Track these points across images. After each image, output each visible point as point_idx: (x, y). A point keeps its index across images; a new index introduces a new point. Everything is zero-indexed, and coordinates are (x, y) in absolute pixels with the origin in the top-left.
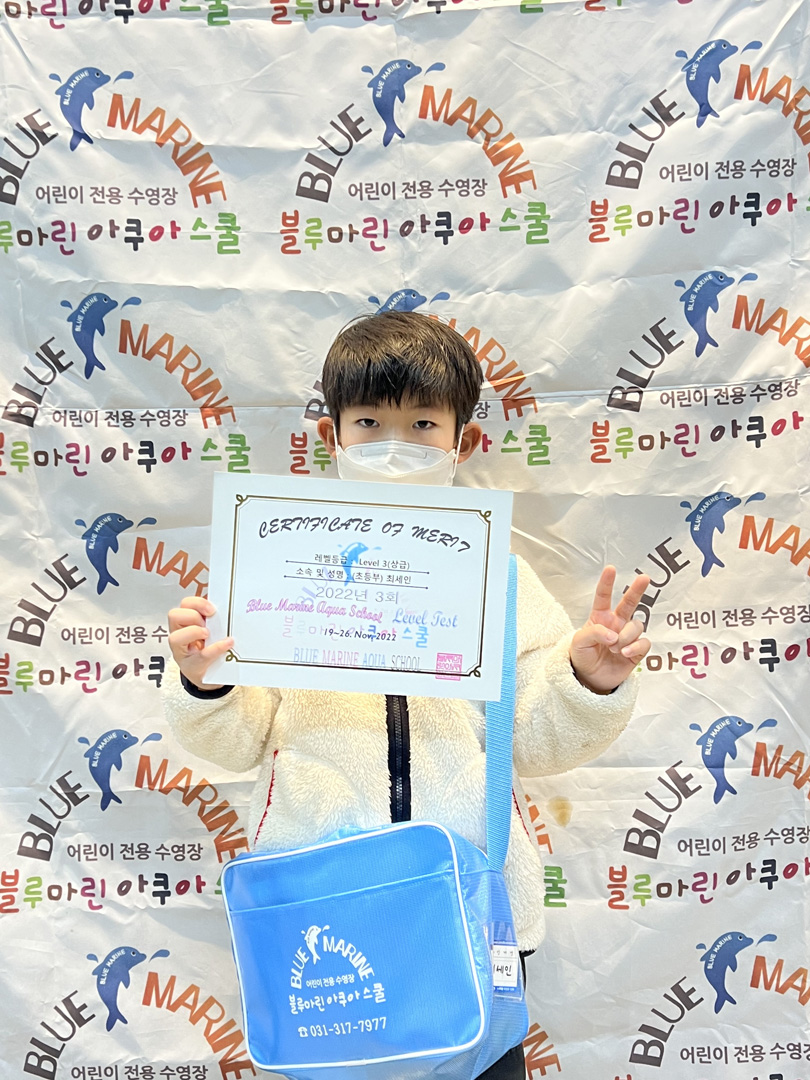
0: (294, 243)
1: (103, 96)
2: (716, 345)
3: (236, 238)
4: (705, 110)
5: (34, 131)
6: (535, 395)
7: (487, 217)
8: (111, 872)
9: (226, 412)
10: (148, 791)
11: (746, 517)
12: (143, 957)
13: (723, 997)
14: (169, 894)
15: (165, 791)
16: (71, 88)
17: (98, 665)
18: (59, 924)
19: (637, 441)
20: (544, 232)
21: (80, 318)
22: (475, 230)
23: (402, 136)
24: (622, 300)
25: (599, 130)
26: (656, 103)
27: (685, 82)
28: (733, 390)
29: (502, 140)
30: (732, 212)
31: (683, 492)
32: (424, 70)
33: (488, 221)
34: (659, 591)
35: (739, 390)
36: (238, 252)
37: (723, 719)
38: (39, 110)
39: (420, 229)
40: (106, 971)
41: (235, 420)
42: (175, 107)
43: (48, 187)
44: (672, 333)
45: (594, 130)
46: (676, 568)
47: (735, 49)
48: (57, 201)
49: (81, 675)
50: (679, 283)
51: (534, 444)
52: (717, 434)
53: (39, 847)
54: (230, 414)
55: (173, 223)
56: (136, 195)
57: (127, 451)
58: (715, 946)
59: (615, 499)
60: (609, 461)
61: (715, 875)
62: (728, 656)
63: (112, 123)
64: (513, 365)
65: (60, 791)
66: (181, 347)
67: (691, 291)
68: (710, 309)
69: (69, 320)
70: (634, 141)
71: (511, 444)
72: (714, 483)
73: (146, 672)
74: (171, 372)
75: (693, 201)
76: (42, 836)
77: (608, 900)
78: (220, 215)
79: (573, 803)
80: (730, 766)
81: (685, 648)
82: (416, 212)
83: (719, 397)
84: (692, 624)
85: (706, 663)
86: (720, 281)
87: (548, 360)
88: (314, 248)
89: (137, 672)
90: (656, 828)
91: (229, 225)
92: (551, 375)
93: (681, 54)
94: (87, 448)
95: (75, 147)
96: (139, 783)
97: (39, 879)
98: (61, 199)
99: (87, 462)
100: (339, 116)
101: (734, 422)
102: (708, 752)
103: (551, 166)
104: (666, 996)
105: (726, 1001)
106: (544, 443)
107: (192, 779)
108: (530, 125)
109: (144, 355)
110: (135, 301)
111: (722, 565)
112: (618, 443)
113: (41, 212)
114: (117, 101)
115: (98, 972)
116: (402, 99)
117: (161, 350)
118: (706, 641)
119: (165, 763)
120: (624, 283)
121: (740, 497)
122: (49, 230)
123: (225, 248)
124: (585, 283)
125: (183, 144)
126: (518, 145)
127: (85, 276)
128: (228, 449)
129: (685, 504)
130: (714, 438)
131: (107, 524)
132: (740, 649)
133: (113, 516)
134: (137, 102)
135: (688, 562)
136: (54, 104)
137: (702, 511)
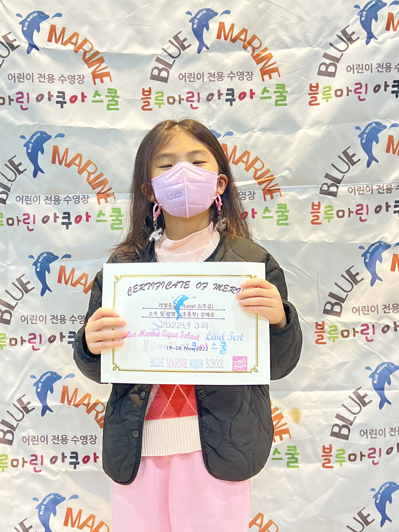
0: (149, 105)
1: (45, 26)
2: (378, 162)
3: (117, 102)
4: (370, 36)
5: (7, 43)
6: (280, 188)
7: (253, 92)
8: (45, 451)
9: (111, 196)
10: (68, 405)
11: (394, 255)
12: (64, 499)
13: (385, 518)
14: (78, 463)
15: (77, 406)
16: (28, 21)
17: (40, 335)
18: (17, 481)
19: (335, 213)
20: (285, 100)
21: (31, 145)
22: (247, 98)
23: (208, 48)
24: (326, 137)
25: (314, 46)
26: (344, 32)
27: (359, 21)
28: (387, 186)
29: (262, 51)
30: (385, 90)
31: (359, 241)
32: (219, 14)
33: (254, 94)
34: (347, 295)
35: (390, 186)
36: (118, 109)
37: (383, 364)
38: (10, 33)
39: (217, 97)
40: (43, 507)
41: (115, 201)
42: (84, 32)
43: (15, 74)
44: (354, 155)
45: (310, 46)
46: (356, 282)
47: (385, 4)
48: (19, 81)
49: (31, 341)
50: (358, 128)
51: (280, 214)
52: (378, 210)
53: (6, 438)
54: (113, 197)
55: (83, 94)
56: (62, 79)
57: (56, 217)
58: (380, 490)
59: (324, 244)
60: (320, 223)
61: (380, 449)
62: (385, 329)
63: (50, 40)
64: (268, 171)
65: (18, 406)
66: (87, 161)
67: (364, 132)
68: (374, 142)
69: (25, 146)
70: (332, 52)
71: (267, 214)
72: (377, 236)
73: (66, 340)
74: (80, 174)
75: (365, 84)
76: (8, 432)
77: (321, 464)
78: (108, 89)
79: (302, 411)
80: (388, 389)
81: (362, 325)
82: (215, 89)
83: (379, 190)
84: (365, 312)
85: (374, 334)
86: (379, 127)
87: (287, 168)
88: (160, 107)
89: (61, 340)
90: (348, 424)
91: (113, 95)
92: (289, 176)
93: (357, 7)
94: (34, 216)
95: (30, 52)
96: (63, 401)
97: (6, 456)
98: (21, 80)
99: (34, 223)
100: (173, 37)
101: (387, 203)
102: (375, 382)
103: (288, 64)
104: (354, 518)
105: (387, 520)
106: (285, 214)
107: (91, 399)
108: (277, 43)
109: (66, 165)
110: (61, 135)
111: (381, 280)
112: (325, 213)
113: (11, 87)
114: (53, 29)
115: (39, 507)
116: (208, 29)
117: (75, 162)
118: (373, 321)
119: (76, 390)
120: (328, 127)
121: (391, 244)
122: (14, 97)
123: (111, 107)
124: (307, 127)
125: (88, 52)
126: (270, 53)
127: (34, 122)
128: (111, 216)
129: (361, 248)
130: (377, 212)
131: (45, 257)
132: (392, 325)
133: (48, 253)
134: (64, 29)
135: (363, 279)
136: (18, 29)
137: (370, 251)
